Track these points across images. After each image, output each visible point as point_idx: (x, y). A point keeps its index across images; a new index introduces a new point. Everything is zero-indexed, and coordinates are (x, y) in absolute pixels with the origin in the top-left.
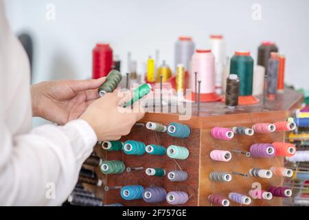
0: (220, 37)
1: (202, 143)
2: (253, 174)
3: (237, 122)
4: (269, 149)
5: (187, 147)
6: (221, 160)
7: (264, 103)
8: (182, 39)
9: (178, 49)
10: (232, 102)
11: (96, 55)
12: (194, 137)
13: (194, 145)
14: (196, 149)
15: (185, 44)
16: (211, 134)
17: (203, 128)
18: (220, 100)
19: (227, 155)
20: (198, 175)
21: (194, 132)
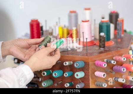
0: (89, 9)
1: (91, 69)
2: (115, 80)
3: (106, 57)
4: (123, 69)
5: (83, 71)
6: (101, 77)
7: (117, 45)
8: (71, 12)
9: (70, 17)
10: (103, 46)
11: (32, 26)
12: (87, 66)
13: (87, 70)
14: (88, 72)
15: (73, 14)
16: (95, 64)
17: (91, 62)
18: (95, 44)
19: (104, 74)
20: (89, 84)
21: (87, 64)
